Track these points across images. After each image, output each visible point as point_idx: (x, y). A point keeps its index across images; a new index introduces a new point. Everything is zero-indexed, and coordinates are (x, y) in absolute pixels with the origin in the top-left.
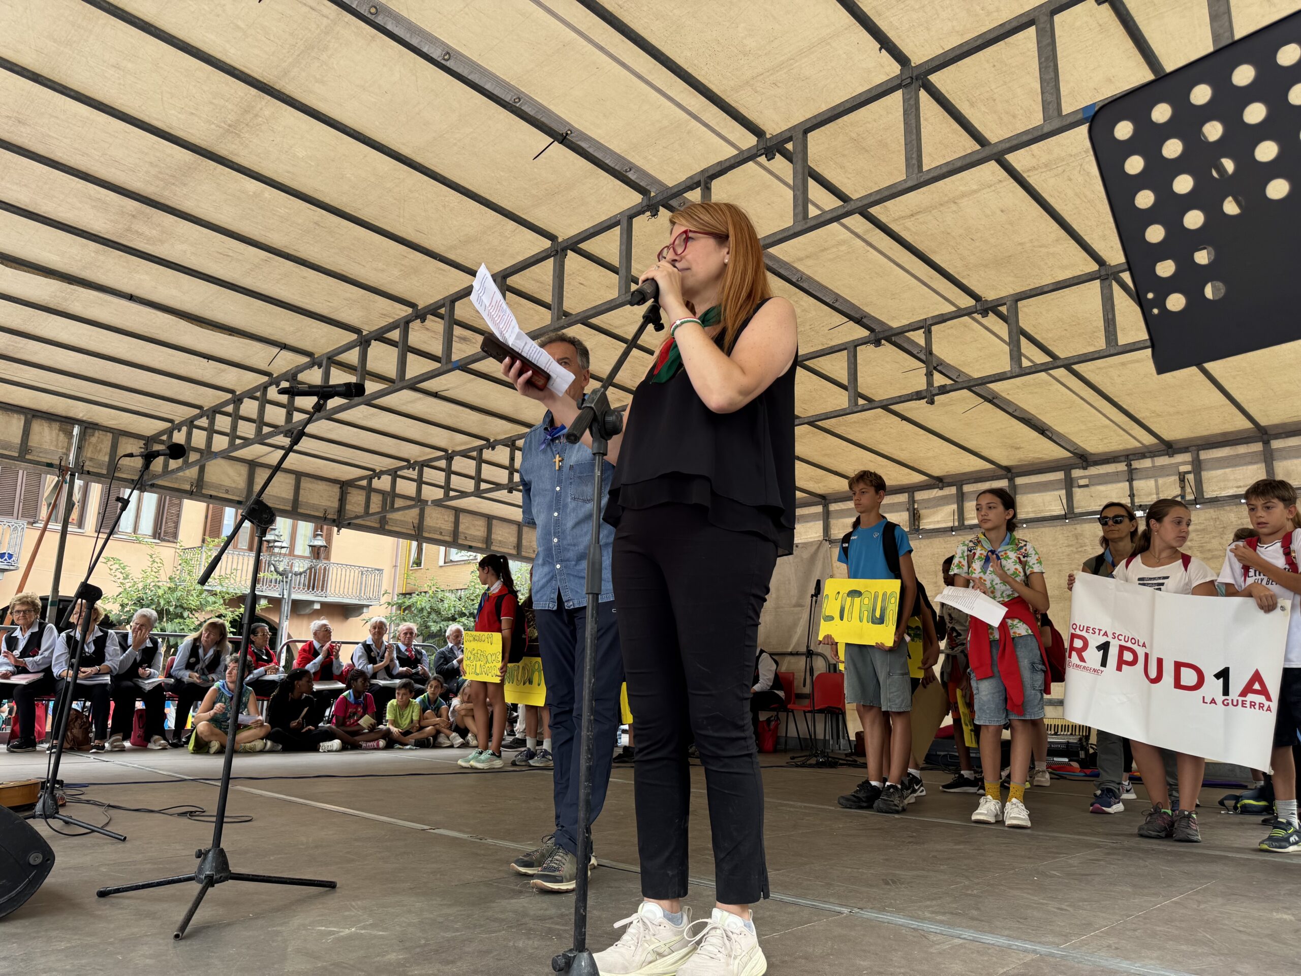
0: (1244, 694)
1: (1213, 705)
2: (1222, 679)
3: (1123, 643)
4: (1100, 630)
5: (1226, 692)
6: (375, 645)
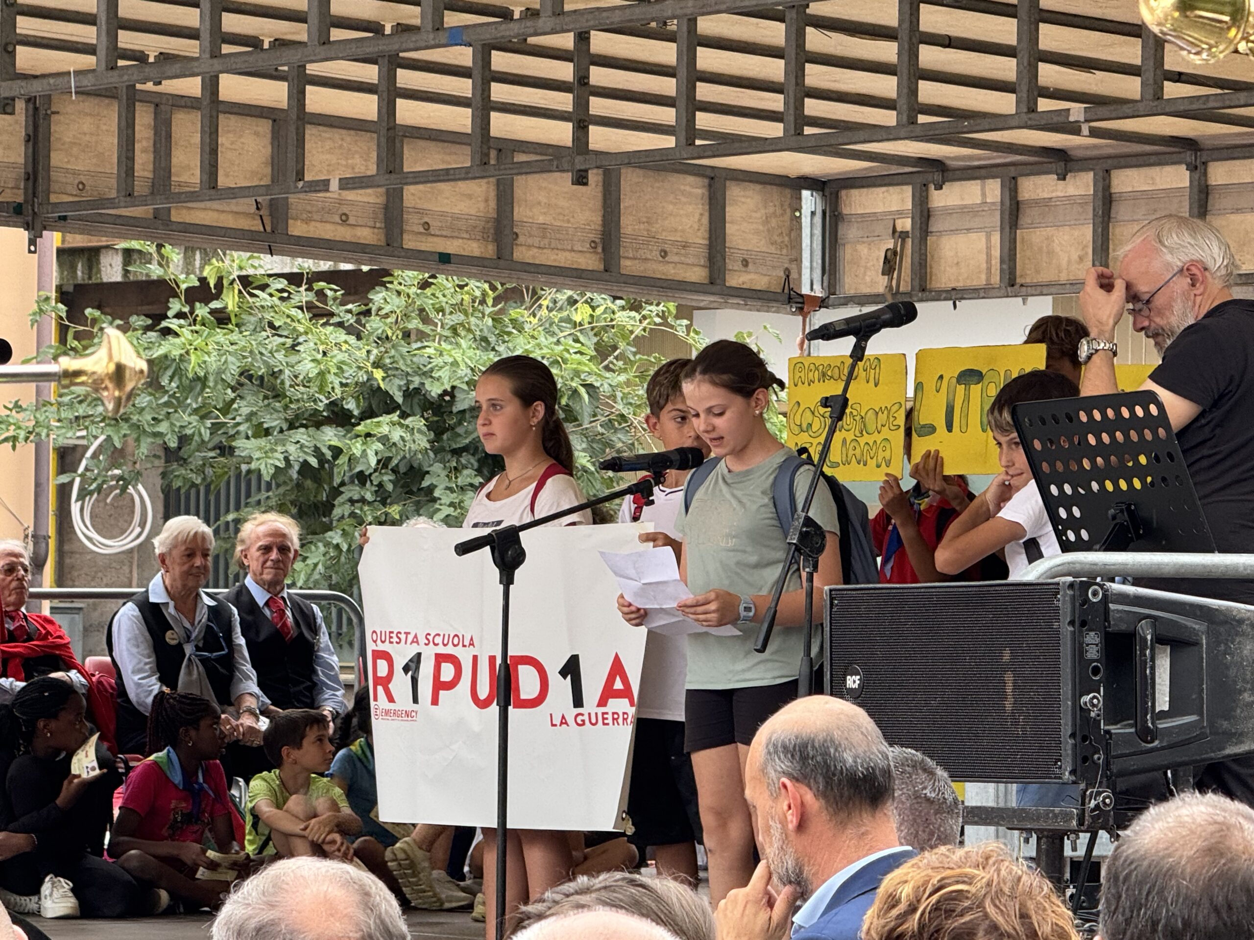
0: (602, 702)
1: (564, 726)
2: (569, 677)
3: (441, 650)
4: (407, 633)
5: (578, 701)
6: (175, 608)
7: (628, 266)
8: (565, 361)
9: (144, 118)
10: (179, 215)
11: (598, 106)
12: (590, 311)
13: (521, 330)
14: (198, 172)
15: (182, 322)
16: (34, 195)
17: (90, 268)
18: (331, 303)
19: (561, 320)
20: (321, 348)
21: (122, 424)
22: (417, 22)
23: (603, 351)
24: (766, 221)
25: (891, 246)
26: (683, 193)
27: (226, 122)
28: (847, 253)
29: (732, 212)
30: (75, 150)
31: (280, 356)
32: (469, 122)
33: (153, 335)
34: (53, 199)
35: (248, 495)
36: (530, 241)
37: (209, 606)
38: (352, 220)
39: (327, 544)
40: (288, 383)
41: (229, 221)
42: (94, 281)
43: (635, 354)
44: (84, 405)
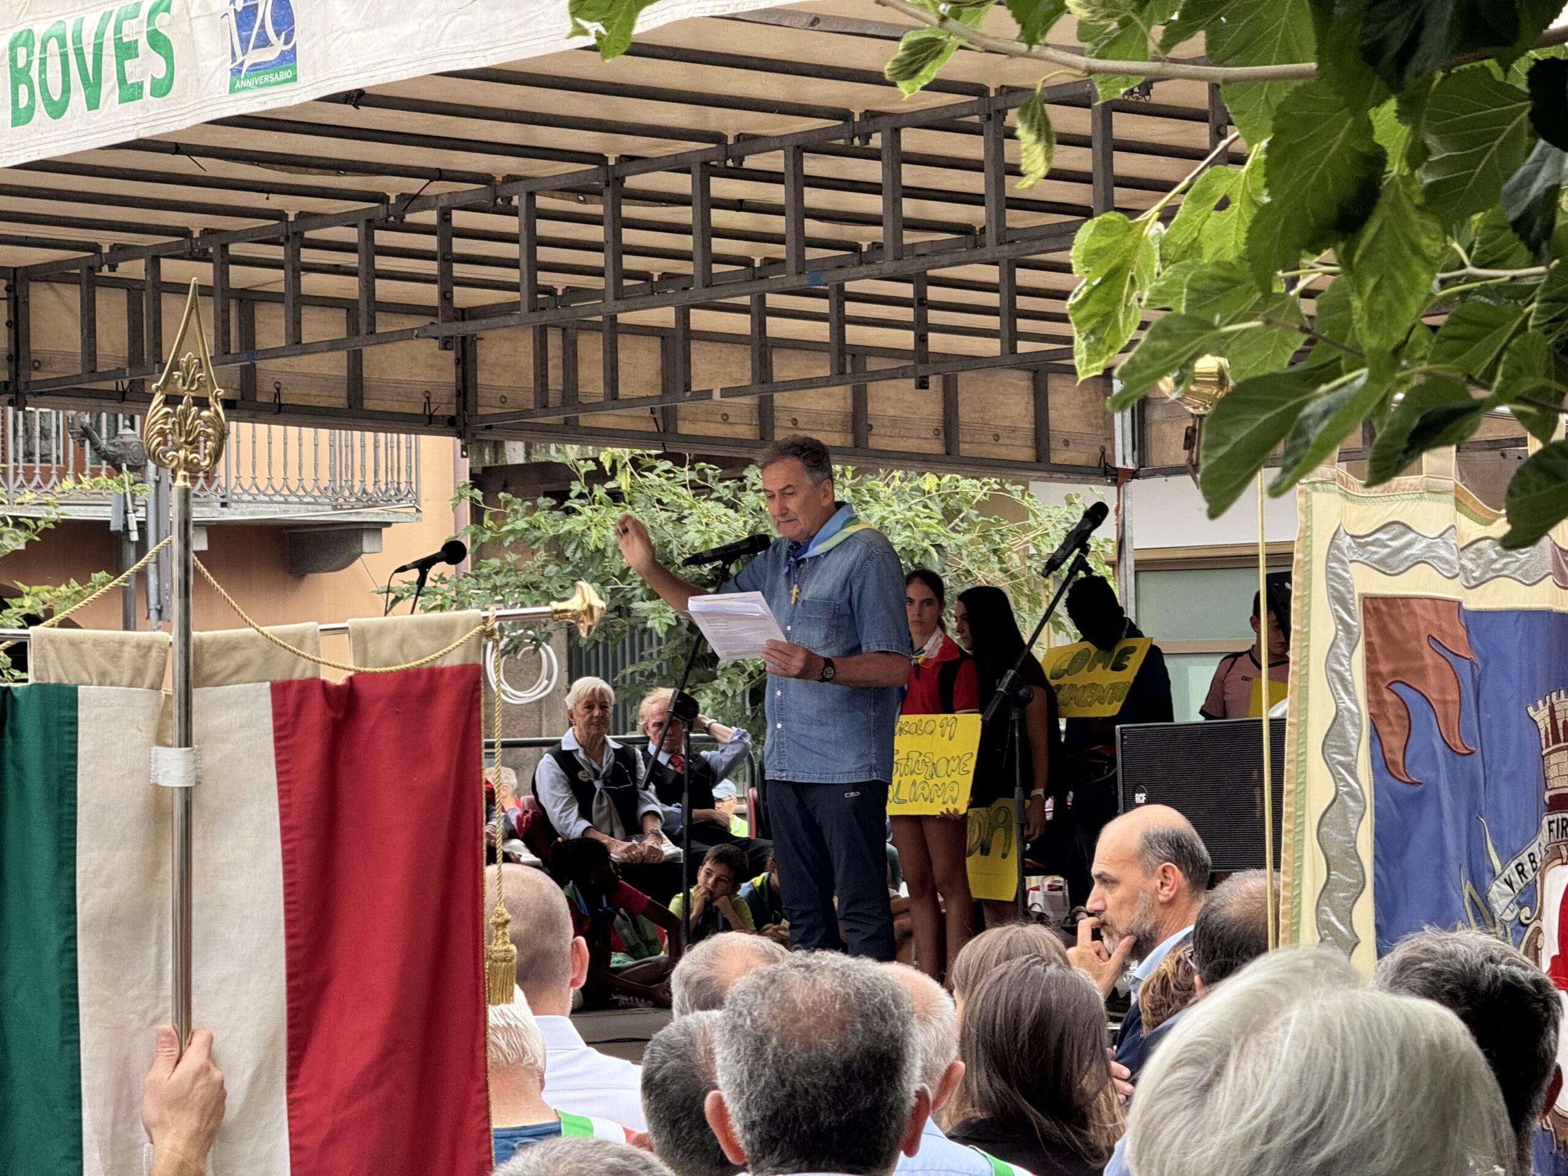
6: (585, 753)
7: (966, 449)
8: (916, 525)
9: (554, 340)
10: (587, 420)
11: (935, 317)
12: (936, 480)
13: (877, 499)
14: (601, 384)
15: (583, 501)
16: (465, 408)
17: (496, 453)
18: (710, 480)
19: (912, 489)
20: (704, 521)
21: (534, 591)
22: (783, 256)
23: (949, 515)
24: (1084, 407)
25: (1191, 424)
26: (1011, 384)
27: (623, 341)
28: (1153, 432)
29: (1054, 400)
30: (497, 370)
31: (669, 528)
32: (828, 333)
33: (557, 514)
34: (481, 411)
35: (642, 649)
36: (883, 431)
37: (615, 750)
38: (731, 419)
39: (715, 691)
40: (676, 552)
41: (627, 424)
42: (500, 463)
43: (978, 516)
44: (500, 576)
